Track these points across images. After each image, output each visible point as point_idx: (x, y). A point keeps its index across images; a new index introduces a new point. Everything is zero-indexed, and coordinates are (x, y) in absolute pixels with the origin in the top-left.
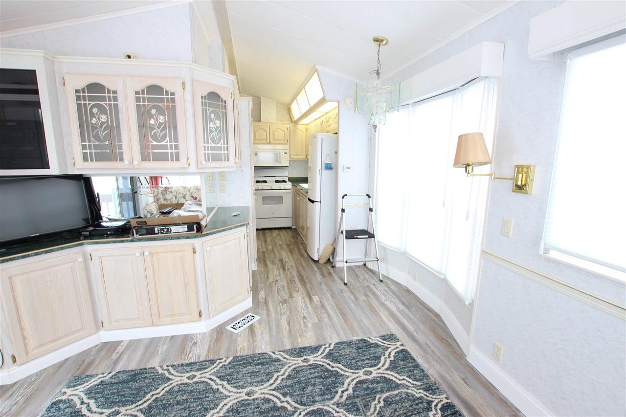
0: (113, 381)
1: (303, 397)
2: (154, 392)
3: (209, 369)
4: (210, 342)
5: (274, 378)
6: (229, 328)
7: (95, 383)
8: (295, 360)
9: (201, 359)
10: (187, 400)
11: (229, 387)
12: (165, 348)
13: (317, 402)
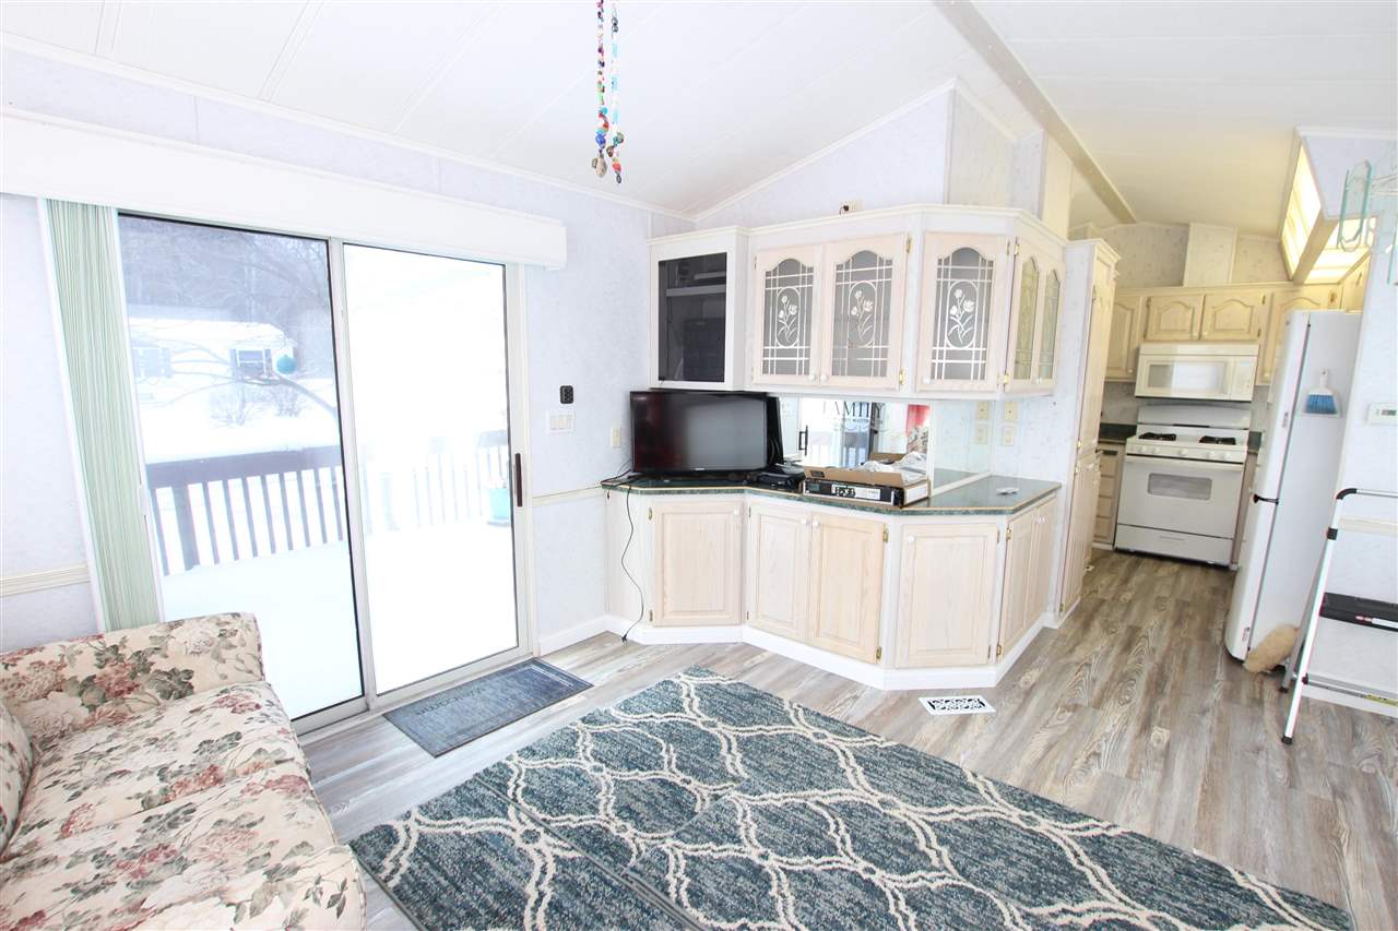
0: (729, 690)
1: (972, 865)
2: (763, 727)
3: (849, 739)
4: (880, 706)
5: (943, 809)
6: (924, 701)
7: (710, 682)
8: (1007, 807)
9: (849, 722)
10: (795, 758)
11: (862, 777)
12: (812, 683)
13: (995, 889)
